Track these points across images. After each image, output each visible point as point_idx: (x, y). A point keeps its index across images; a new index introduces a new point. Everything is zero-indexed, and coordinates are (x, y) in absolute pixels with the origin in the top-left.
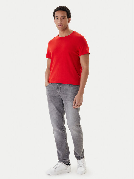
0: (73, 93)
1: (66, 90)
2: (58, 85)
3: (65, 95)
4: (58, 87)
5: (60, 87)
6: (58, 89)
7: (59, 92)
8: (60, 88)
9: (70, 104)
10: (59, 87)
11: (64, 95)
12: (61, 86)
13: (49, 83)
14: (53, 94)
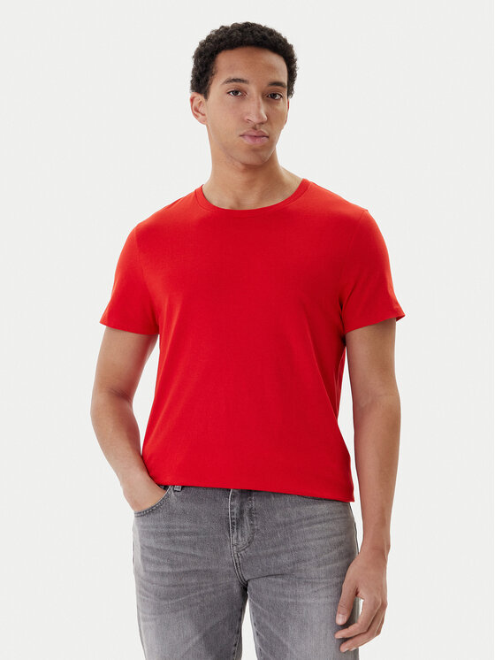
0: (335, 539)
1: (291, 523)
2: (233, 497)
3: (286, 552)
4: (235, 510)
5: (246, 508)
6: (239, 522)
7: (243, 541)
8: (251, 518)
9: (323, 600)
10: (241, 512)
11: (277, 555)
12: (255, 503)
13: (166, 488)
14: (198, 553)
